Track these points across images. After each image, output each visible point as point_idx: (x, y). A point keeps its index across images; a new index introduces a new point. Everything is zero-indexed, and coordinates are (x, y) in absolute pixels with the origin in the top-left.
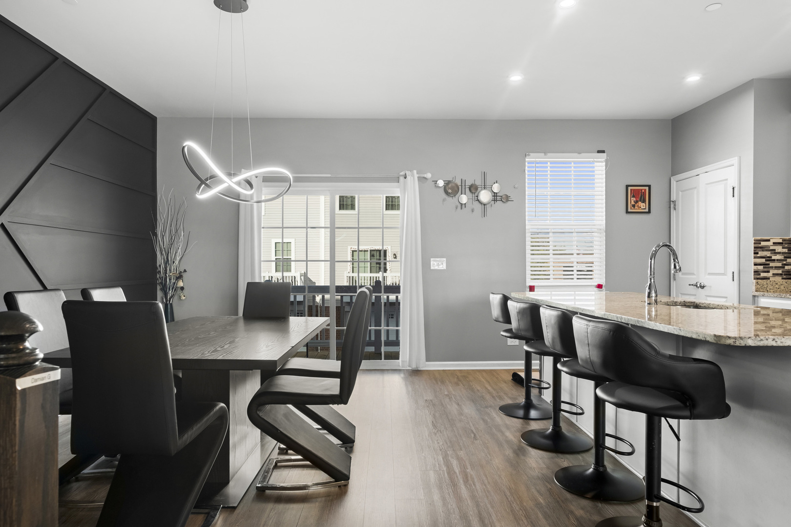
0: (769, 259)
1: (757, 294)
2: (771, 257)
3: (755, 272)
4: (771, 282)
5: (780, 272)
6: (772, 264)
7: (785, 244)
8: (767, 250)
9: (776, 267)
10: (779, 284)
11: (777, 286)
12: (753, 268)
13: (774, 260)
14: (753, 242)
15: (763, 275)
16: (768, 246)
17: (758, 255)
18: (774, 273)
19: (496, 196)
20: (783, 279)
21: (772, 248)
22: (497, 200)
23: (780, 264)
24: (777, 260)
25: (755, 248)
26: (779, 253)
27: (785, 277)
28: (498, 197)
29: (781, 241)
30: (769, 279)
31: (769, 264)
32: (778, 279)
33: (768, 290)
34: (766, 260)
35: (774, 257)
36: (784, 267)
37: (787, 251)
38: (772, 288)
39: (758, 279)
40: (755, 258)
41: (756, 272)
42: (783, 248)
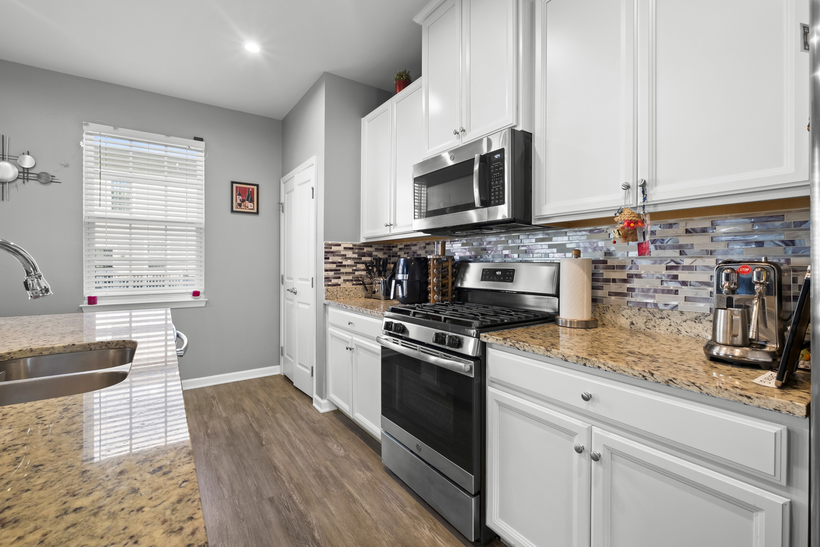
0: (340, 265)
1: (326, 302)
2: (341, 263)
3: (325, 278)
4: (341, 289)
5: (350, 277)
6: (343, 270)
7: (356, 249)
8: (337, 255)
9: (346, 273)
10: (349, 290)
11: (347, 293)
12: (324, 274)
13: (345, 266)
14: (324, 246)
15: (334, 281)
16: (339, 251)
17: (330, 260)
18: (345, 279)
19: (28, 173)
20: (353, 285)
21: (343, 253)
22: (28, 179)
23: (350, 270)
24: (348, 266)
25: (325, 252)
26: (350, 258)
27: (355, 283)
28: (30, 175)
29: (351, 246)
30: (340, 285)
31: (340, 270)
32: (349, 285)
33: (338, 297)
34: (337, 266)
35: (344, 263)
36: (354, 273)
37: (357, 257)
38: (342, 295)
39: (329, 285)
40: (325, 263)
41: (327, 279)
42: (354, 253)
